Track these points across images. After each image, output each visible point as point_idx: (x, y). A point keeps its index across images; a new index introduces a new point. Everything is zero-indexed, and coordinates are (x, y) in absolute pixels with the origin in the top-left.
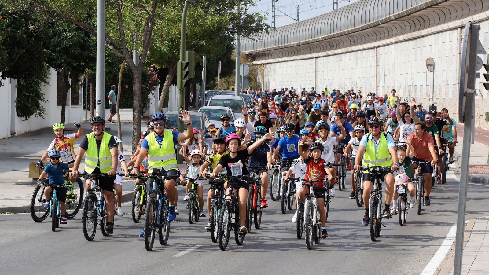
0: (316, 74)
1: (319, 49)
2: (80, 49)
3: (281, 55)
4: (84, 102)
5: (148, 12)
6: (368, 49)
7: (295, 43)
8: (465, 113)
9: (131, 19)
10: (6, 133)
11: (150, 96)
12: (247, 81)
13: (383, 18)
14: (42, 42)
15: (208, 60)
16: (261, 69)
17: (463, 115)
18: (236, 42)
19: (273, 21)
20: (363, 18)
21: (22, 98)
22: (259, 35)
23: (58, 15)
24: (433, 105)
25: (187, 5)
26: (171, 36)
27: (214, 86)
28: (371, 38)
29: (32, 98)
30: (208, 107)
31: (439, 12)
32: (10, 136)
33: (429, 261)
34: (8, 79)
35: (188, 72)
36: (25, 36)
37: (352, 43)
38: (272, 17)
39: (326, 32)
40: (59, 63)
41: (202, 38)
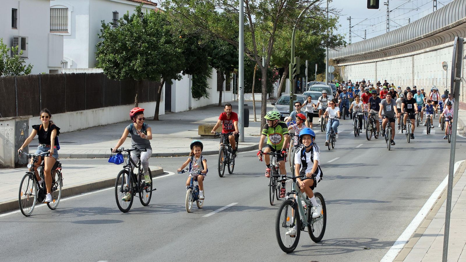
0: (376, 72)
1: (378, 56)
2: (230, 57)
3: (355, 60)
4: (234, 89)
5: (270, 34)
6: (408, 56)
7: (363, 53)
8: (455, 92)
9: (261, 38)
10: (185, 108)
11: (274, 85)
12: (333, 76)
13: (416, 38)
14: (207, 52)
15: (309, 63)
16: (343, 69)
17: (453, 93)
18: (326, 53)
19: (350, 39)
20: (405, 38)
21: (196, 86)
22: (340, 48)
23: (216, 36)
24: (446, 90)
25: (295, 29)
26: (286, 48)
27: (314, 79)
28: (409, 50)
29: (201, 87)
30: (309, 92)
31: (451, 34)
32: (188, 110)
33: (439, 184)
34: (186, 75)
35: (296, 70)
36: (196, 49)
37: (398, 53)
38: (350, 37)
39: (382, 46)
40: (218, 65)
41: (305, 49)
